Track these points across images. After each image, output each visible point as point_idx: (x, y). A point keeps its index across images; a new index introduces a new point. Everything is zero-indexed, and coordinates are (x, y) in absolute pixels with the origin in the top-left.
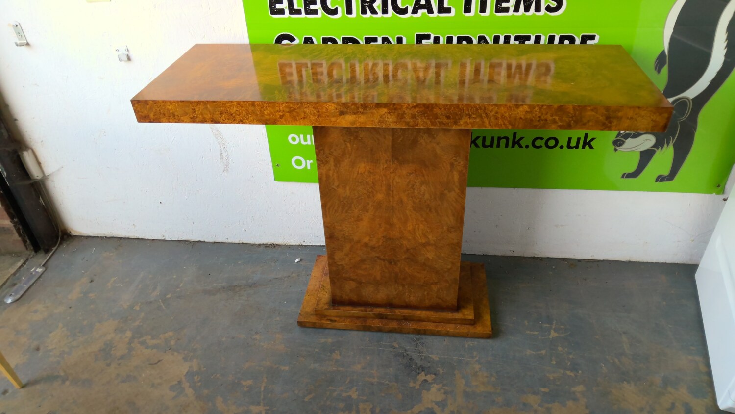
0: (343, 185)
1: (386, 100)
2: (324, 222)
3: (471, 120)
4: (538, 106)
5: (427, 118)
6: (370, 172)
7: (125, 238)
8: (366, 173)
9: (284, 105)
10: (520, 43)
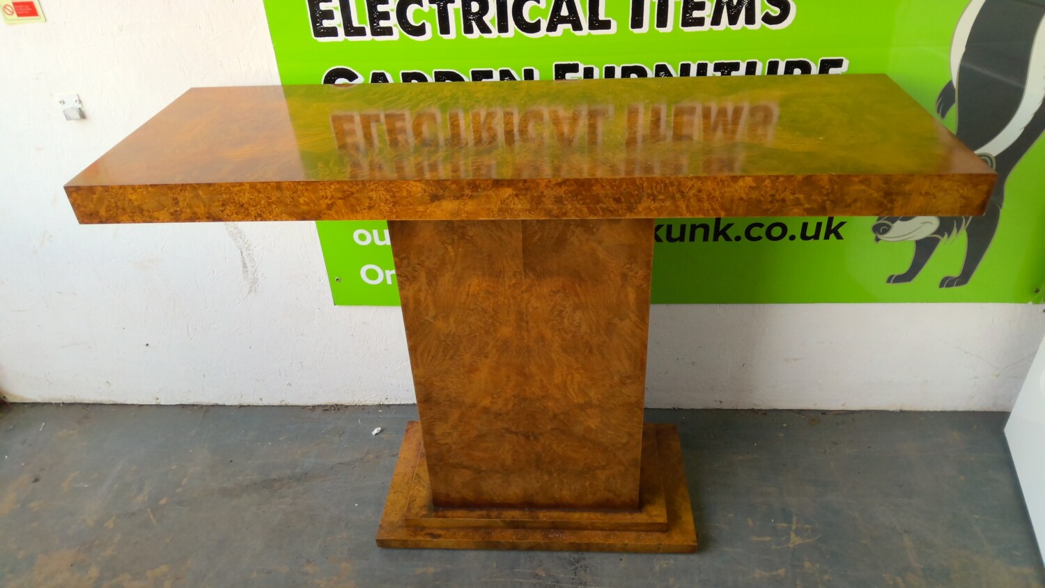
0: (443, 315)
1: (510, 175)
2: (415, 377)
3: (657, 205)
4: (770, 176)
5: (581, 202)
6: (487, 292)
7: (94, 405)
8: (482, 294)
9: (333, 187)
10: (723, 74)
